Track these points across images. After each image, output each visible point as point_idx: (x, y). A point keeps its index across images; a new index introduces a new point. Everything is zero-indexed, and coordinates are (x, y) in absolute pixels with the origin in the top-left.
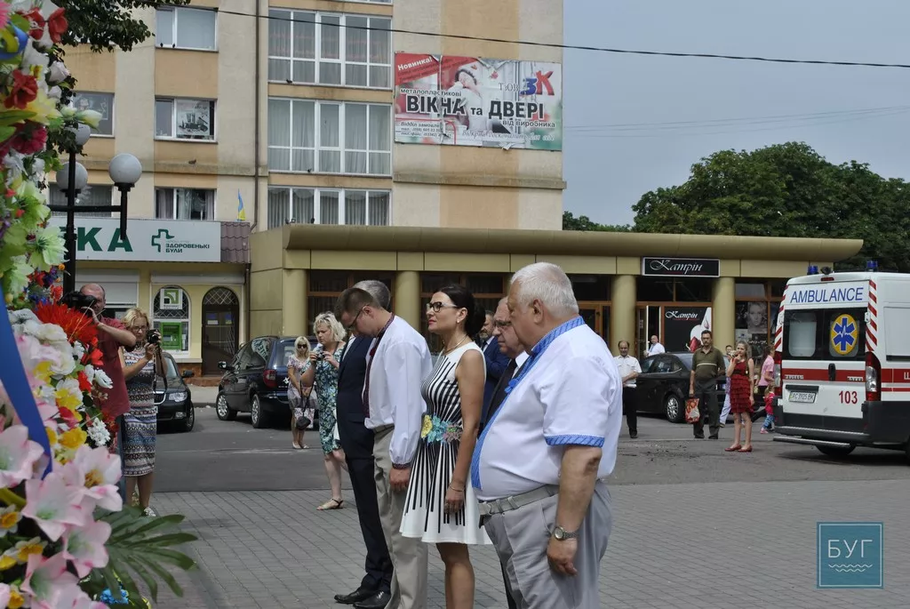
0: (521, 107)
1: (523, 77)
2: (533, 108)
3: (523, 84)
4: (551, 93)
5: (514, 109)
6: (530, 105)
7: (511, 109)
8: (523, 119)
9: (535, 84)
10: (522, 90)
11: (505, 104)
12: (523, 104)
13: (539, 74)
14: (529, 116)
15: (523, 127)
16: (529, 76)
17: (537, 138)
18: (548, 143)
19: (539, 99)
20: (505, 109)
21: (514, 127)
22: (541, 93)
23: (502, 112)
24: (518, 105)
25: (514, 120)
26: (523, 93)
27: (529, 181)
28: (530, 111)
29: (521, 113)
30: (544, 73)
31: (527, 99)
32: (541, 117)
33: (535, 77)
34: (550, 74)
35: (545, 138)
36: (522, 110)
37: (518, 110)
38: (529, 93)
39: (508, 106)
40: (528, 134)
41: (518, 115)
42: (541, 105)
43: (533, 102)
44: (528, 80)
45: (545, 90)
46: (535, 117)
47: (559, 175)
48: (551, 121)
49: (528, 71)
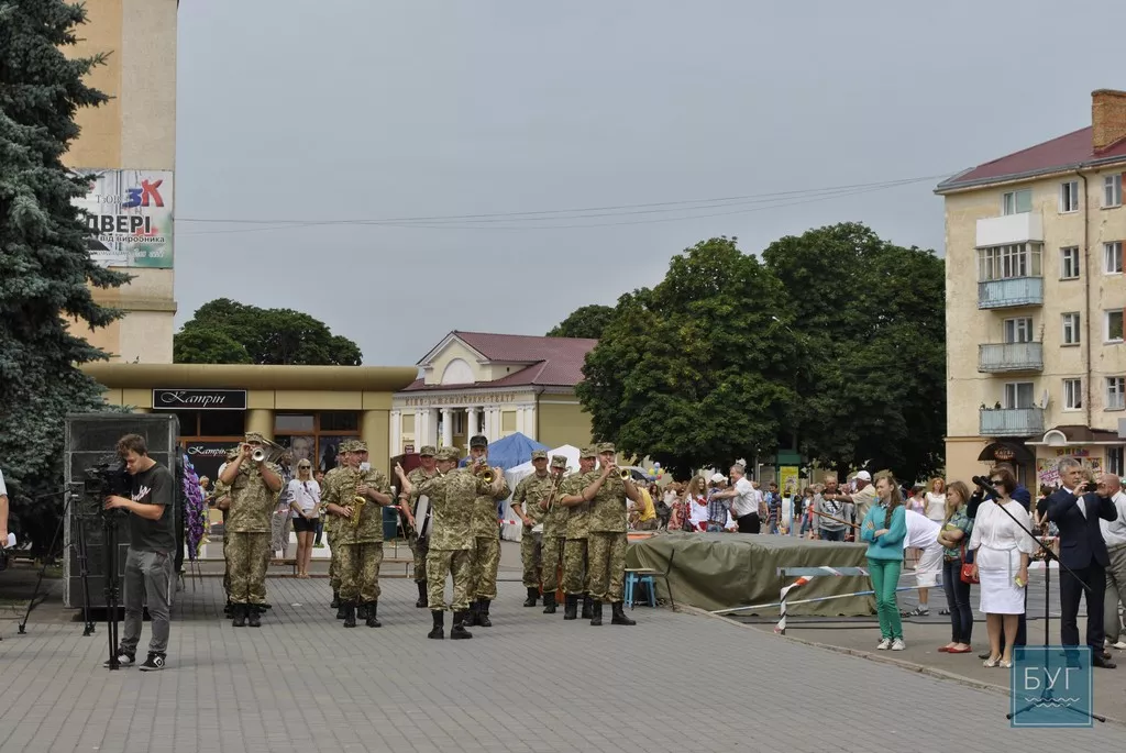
0: (123, 221)
1: (125, 187)
2: (137, 221)
3: (125, 195)
4: (160, 204)
5: (115, 223)
6: (133, 219)
7: (110, 223)
8: (125, 234)
9: (140, 195)
10: (124, 202)
11: (104, 217)
12: (126, 218)
13: (145, 184)
14: (133, 231)
15: (125, 244)
16: (133, 186)
17: (142, 254)
18: (156, 260)
19: (145, 212)
20: (104, 223)
21: (114, 243)
22: (147, 205)
23: (100, 227)
24: (119, 219)
25: (114, 236)
26: (125, 205)
27: (131, 303)
28: (134, 225)
29: (123, 227)
30: (151, 183)
31: (130, 212)
32: (148, 231)
33: (139, 187)
34: (159, 183)
35: (151, 255)
36: (125, 224)
37: (119, 224)
39: (107, 220)
40: (131, 250)
41: (119, 230)
42: (148, 218)
43: (138, 215)
44: (130, 191)
45: (152, 200)
46: (140, 231)
47: (170, 296)
48: (159, 235)
49: (131, 182)
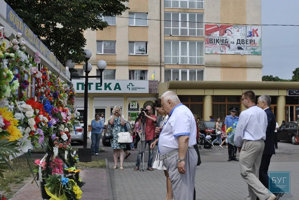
0: (247, 41)
1: (248, 31)
2: (251, 41)
3: (248, 33)
4: (258, 36)
5: (245, 42)
6: (250, 40)
7: (244, 42)
8: (248, 45)
9: (252, 33)
10: (247, 35)
11: (242, 40)
12: (248, 40)
13: (253, 30)
14: (250, 44)
15: (248, 47)
16: (250, 30)
17: (253, 51)
18: (257, 53)
19: (253, 38)
20: (242, 42)
21: (245, 48)
22: (254, 36)
23: (241, 42)
24: (246, 40)
25: (245, 45)
26: (248, 36)
27: (250, 65)
28: (250, 42)
29: (247, 43)
30: (255, 30)
31: (249, 38)
32: (254, 44)
33: (252, 31)
34: (257, 30)
35: (255, 51)
36: (248, 42)
37: (246, 42)
38: (250, 36)
39: (243, 41)
40: (250, 50)
41: (246, 44)
42: (254, 40)
43: (251, 39)
44: (249, 32)
45: (255, 35)
46: (252, 44)
47: (261, 63)
48: (257, 45)
49: (249, 29)
